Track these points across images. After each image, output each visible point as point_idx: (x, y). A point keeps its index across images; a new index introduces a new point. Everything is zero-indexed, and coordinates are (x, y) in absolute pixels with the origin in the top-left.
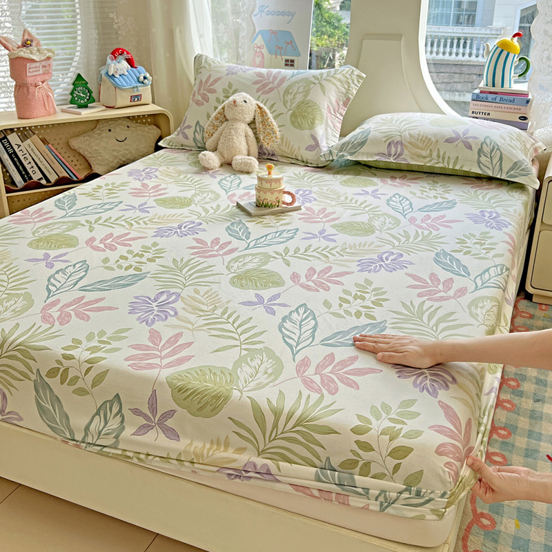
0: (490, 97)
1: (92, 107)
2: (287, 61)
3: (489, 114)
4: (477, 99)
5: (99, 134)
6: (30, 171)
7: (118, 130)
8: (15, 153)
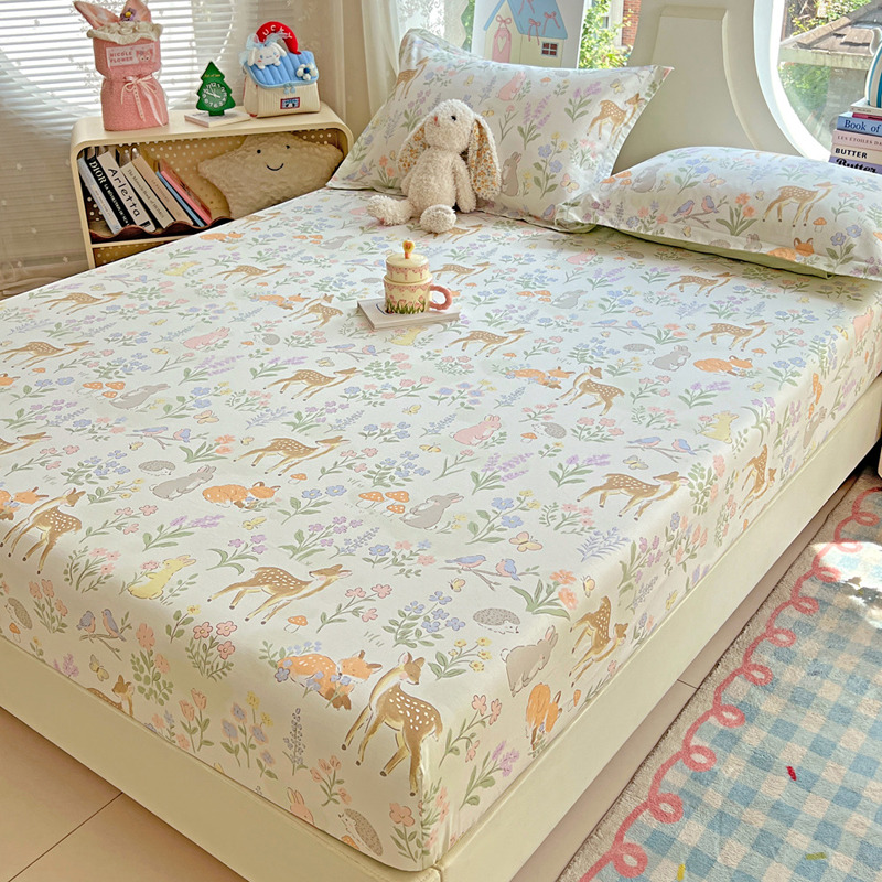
0: (869, 124)
1: (232, 116)
2: (545, 45)
3: (864, 155)
4: (847, 127)
5: (243, 157)
6: (130, 211)
7: (271, 151)
8: (108, 182)
